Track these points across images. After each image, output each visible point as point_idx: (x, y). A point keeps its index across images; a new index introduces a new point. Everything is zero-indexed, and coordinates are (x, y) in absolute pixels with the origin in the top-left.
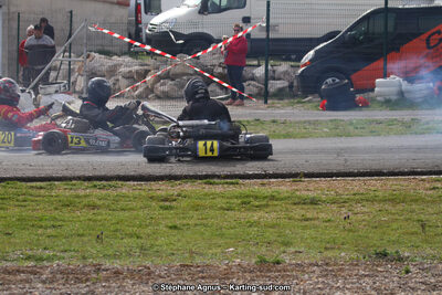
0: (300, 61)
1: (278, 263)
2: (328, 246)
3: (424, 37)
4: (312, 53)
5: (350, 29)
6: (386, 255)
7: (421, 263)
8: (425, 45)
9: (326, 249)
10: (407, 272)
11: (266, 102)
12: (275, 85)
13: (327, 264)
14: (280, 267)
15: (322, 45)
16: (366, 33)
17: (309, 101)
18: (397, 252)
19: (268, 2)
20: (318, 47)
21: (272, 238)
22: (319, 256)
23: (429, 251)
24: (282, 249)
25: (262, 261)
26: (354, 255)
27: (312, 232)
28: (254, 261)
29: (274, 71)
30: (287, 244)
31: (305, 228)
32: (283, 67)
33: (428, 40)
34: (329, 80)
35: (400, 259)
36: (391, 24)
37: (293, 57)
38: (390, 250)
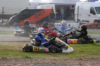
0: (9, 19)
1: (6, 58)
2: (16, 55)
3: (34, 15)
4: (12, 18)
5: (20, 13)
6: (27, 57)
7: (35, 59)
8: (35, 17)
9: (16, 56)
10: (32, 60)
11: (2, 27)
12: (4, 24)
13: (16, 59)
14: (6, 59)
15: (14, 16)
16: (23, 14)
17: (11, 27)
18: (30, 57)
19: (3, 7)
20: (13, 17)
21: (5, 53)
22: (14, 57)
23: (36, 57)
24: (7, 56)
25: (3, 58)
26: (21, 57)
27: (13, 53)
28: (1, 58)
29: (4, 21)
30: (8, 55)
31: (11, 52)
32: (6, 20)
33: (35, 16)
34: (15, 23)
35: (31, 58)
36: (28, 12)
37: (8, 18)
38: (28, 56)
